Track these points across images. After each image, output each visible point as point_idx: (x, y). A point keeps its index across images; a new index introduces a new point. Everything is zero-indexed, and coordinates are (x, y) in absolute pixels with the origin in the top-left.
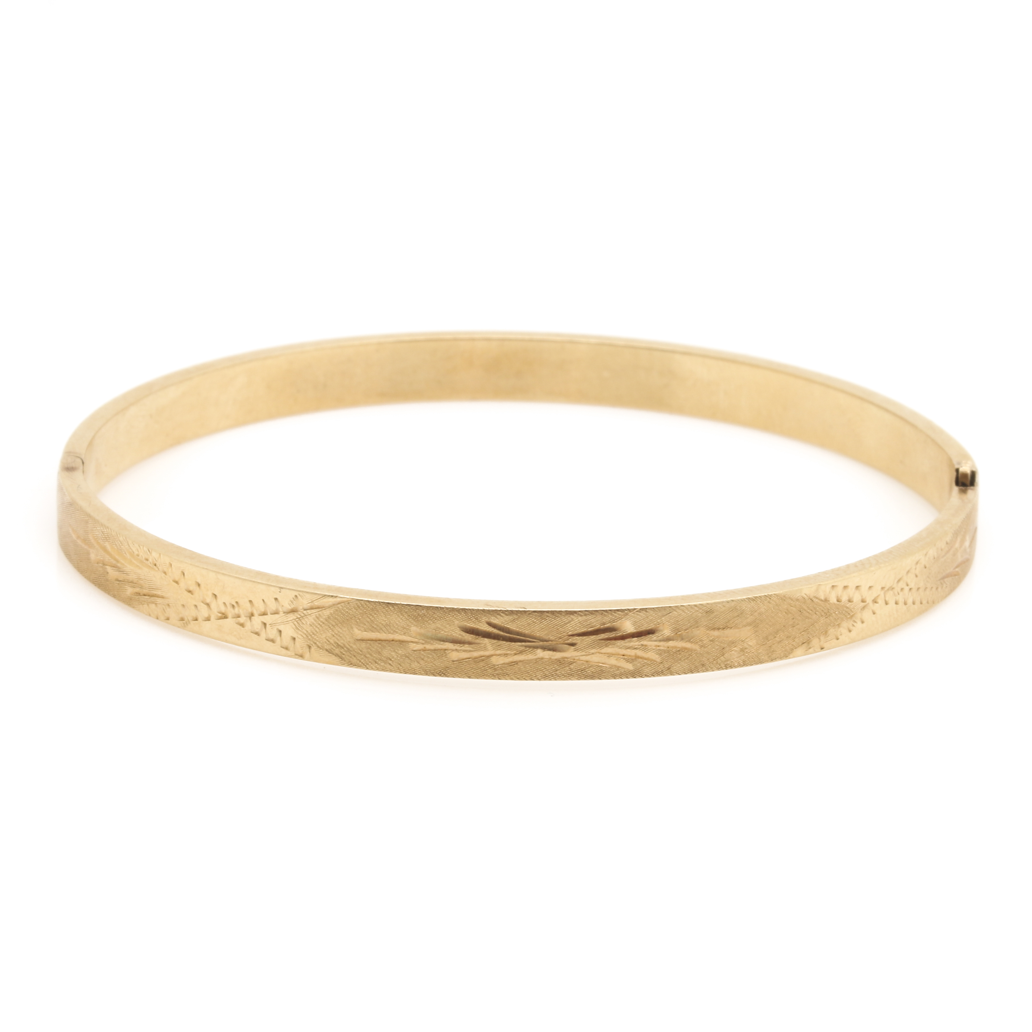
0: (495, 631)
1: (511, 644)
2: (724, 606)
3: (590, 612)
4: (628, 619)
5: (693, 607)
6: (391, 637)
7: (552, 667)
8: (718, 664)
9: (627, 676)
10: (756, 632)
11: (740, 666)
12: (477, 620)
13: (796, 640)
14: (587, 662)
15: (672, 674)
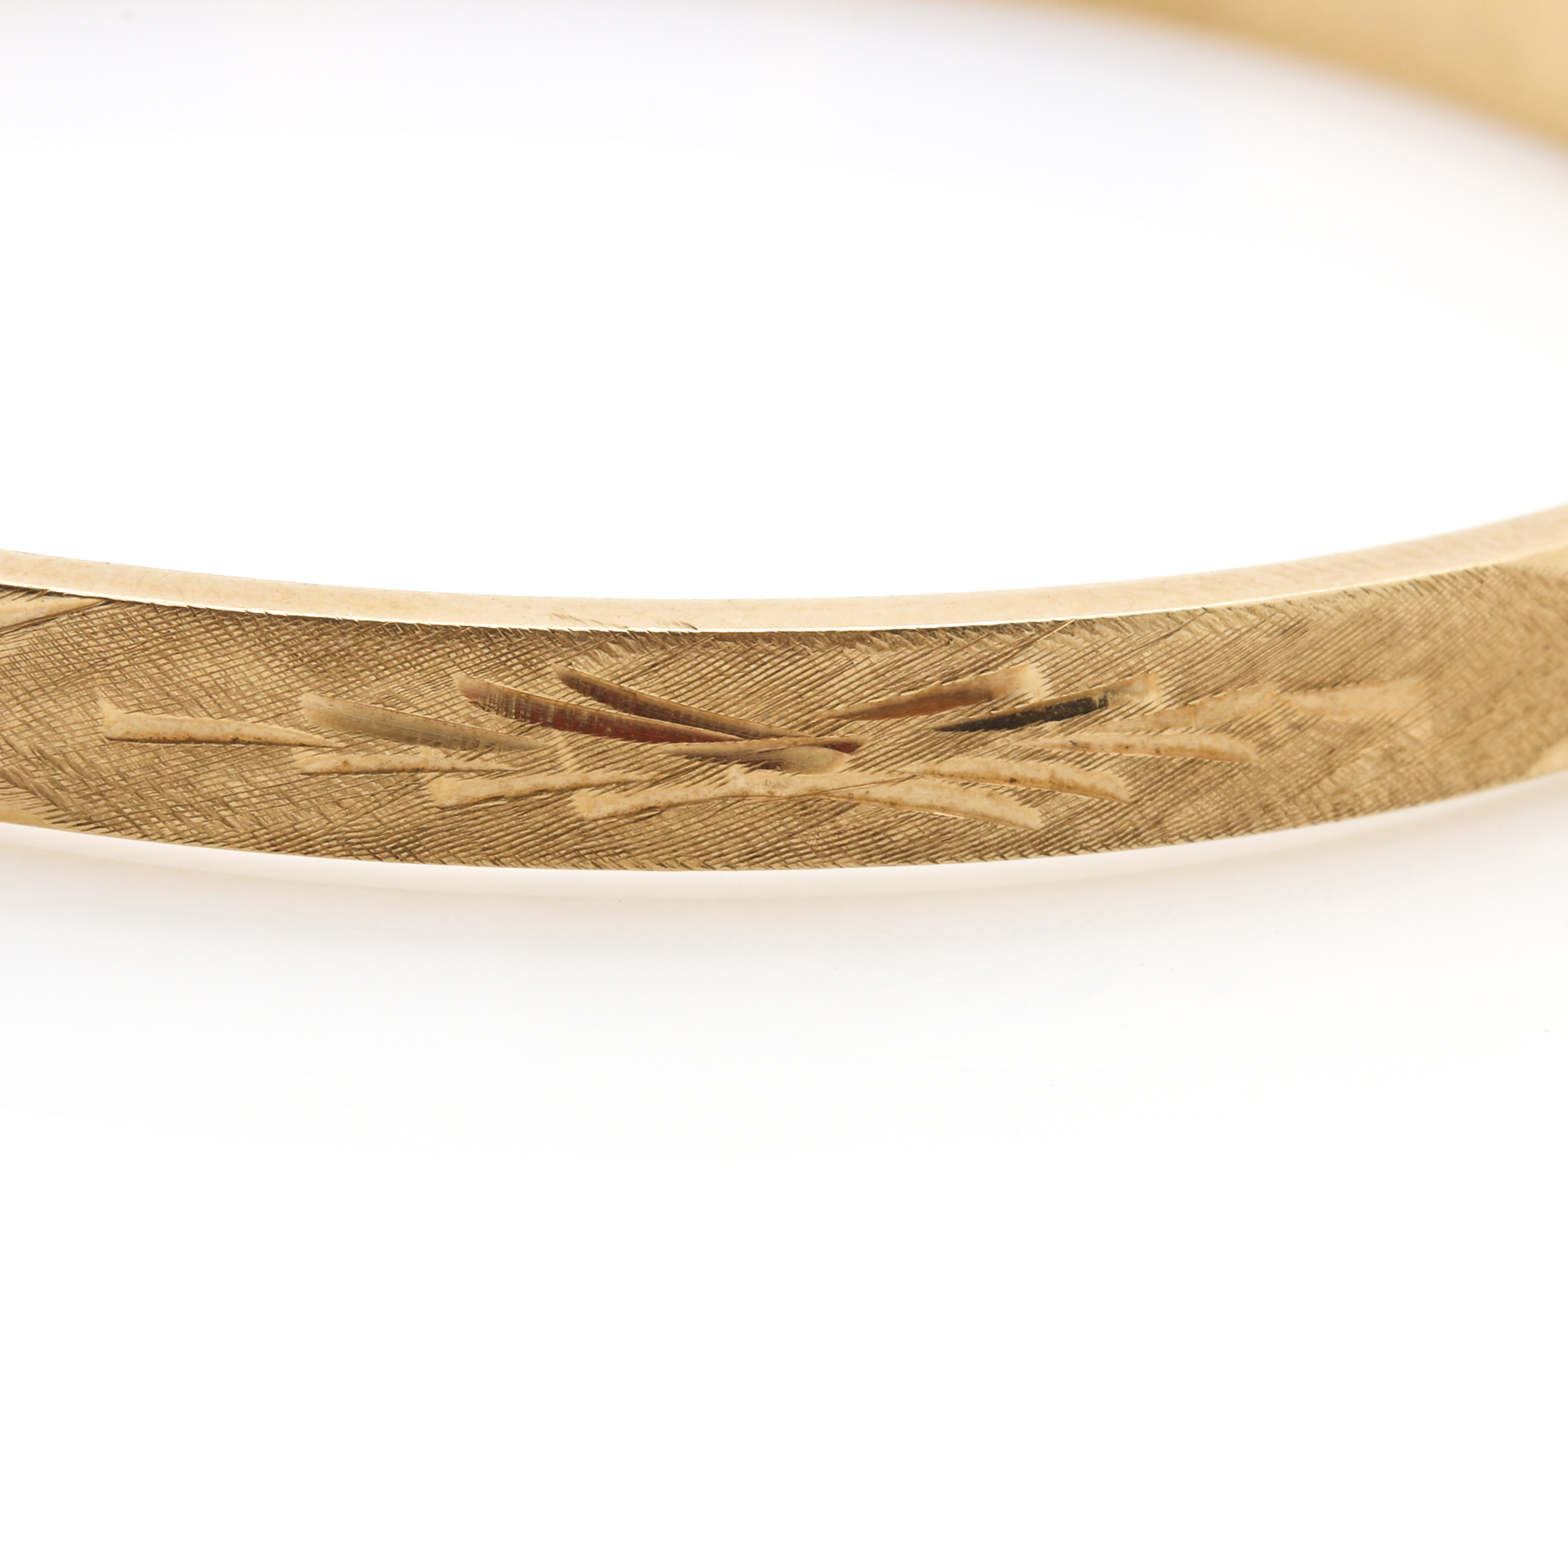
0: (591, 705)
1: (641, 749)
2: (1339, 609)
3: (908, 638)
4: (1033, 659)
5: (1243, 613)
6: (229, 728)
7: (777, 823)
8: (1311, 805)
9: (1020, 849)
10: (1434, 693)
11: (1381, 807)
12: (529, 667)
13: (1554, 718)
14: (893, 804)
15: (1166, 839)
